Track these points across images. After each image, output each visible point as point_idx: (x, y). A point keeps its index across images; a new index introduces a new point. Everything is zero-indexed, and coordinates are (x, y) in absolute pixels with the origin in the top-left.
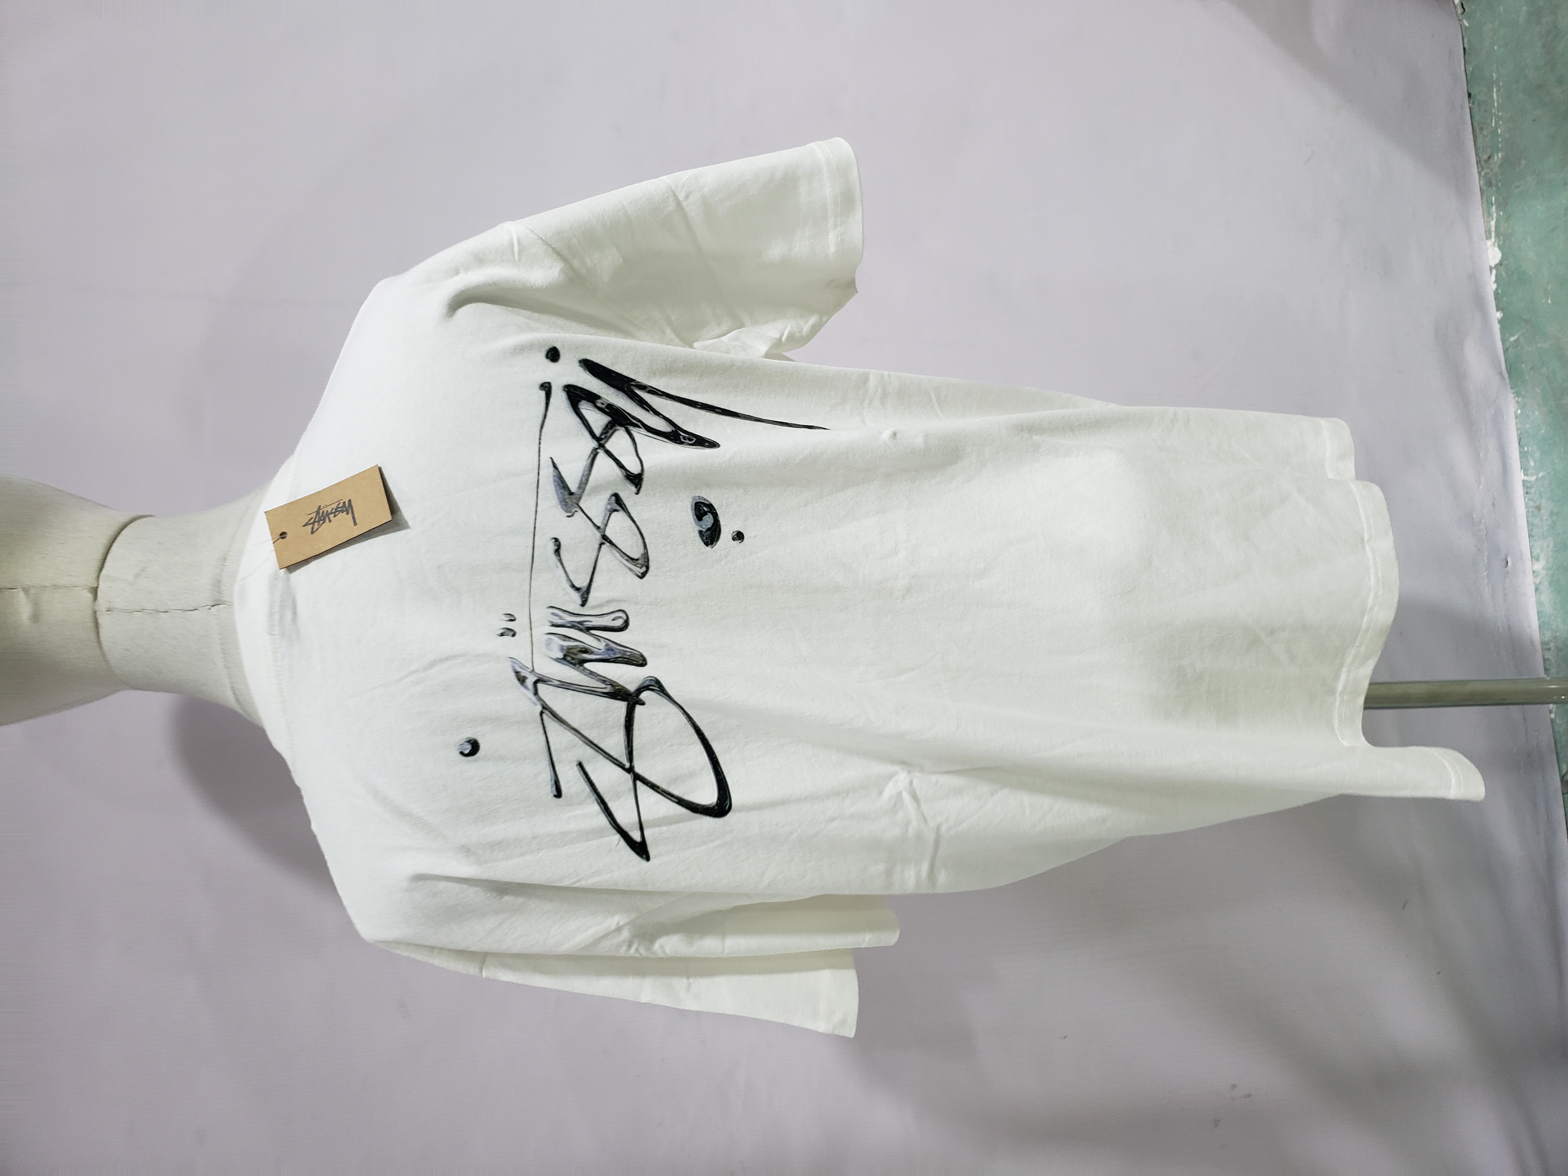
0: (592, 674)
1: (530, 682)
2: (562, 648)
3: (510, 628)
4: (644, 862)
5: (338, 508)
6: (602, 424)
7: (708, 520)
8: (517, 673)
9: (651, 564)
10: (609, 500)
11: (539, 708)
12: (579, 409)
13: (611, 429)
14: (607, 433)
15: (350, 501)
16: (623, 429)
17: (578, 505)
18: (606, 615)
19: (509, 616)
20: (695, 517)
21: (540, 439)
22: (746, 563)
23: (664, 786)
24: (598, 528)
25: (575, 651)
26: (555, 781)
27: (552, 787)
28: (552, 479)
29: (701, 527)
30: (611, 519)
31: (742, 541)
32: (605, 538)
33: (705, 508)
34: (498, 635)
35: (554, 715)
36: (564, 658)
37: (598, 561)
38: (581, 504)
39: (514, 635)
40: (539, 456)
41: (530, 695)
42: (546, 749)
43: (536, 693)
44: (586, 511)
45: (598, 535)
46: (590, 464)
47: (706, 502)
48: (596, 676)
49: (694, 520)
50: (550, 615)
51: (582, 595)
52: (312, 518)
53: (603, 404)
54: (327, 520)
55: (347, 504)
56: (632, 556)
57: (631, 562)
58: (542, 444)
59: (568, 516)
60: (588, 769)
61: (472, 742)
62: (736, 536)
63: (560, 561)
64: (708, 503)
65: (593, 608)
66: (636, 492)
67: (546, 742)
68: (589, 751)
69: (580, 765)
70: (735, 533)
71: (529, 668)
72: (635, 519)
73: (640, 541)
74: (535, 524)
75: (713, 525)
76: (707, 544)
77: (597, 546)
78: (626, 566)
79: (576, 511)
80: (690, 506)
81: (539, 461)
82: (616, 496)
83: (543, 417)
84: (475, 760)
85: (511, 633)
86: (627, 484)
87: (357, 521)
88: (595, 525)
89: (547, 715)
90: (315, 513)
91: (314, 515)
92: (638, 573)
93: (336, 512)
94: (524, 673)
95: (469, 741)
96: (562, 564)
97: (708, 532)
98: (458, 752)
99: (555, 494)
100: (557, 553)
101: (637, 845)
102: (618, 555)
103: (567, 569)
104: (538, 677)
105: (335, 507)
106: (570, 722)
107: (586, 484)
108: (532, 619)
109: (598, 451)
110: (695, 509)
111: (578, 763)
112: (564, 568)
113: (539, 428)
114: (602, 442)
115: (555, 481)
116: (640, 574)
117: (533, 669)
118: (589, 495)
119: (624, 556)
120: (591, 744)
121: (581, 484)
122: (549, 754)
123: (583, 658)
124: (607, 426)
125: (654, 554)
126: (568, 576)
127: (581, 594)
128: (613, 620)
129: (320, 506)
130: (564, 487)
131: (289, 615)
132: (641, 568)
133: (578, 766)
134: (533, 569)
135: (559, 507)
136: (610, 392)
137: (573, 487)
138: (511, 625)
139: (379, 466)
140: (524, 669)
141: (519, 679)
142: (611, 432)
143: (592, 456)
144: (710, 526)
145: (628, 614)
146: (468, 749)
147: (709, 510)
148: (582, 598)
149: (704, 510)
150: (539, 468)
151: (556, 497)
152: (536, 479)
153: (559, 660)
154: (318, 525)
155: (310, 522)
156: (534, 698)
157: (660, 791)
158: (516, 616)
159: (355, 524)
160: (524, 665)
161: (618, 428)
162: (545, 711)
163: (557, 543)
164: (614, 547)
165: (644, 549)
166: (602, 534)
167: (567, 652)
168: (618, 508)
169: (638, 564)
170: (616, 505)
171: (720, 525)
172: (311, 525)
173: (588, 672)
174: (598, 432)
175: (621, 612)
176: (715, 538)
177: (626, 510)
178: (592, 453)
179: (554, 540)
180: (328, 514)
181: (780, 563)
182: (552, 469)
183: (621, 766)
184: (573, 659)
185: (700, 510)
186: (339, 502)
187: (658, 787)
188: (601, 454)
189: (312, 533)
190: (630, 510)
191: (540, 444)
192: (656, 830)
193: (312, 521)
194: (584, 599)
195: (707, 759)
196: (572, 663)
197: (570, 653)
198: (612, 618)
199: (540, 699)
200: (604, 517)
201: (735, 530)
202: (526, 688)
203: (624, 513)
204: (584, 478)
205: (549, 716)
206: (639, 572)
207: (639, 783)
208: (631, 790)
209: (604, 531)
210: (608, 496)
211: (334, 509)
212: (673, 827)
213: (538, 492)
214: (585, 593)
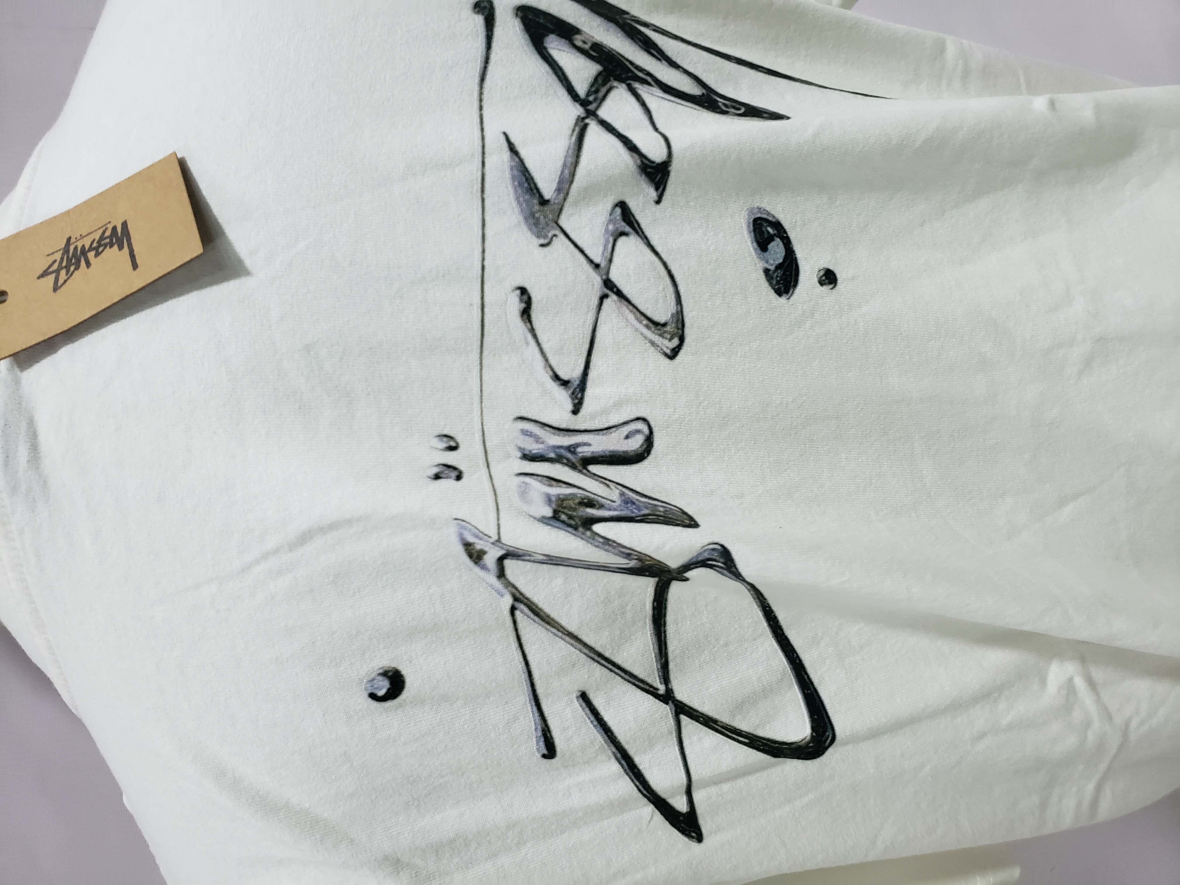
0: (607, 542)
1: (491, 559)
2: (549, 499)
3: (450, 463)
4: (694, 845)
5: (102, 238)
6: (586, 75)
7: (777, 248)
8: (468, 546)
9: (687, 331)
10: (611, 215)
11: (508, 601)
12: (545, 48)
13: (604, 85)
14: (597, 91)
15: (125, 225)
16: (624, 85)
17: (557, 223)
18: (614, 429)
19: (445, 439)
20: (755, 244)
21: (481, 100)
22: (843, 325)
23: (724, 718)
24: (597, 266)
25: (571, 503)
26: (543, 731)
27: (538, 742)
28: (508, 174)
29: (767, 262)
30: (617, 248)
31: (834, 287)
32: (608, 284)
33: (769, 229)
34: (429, 477)
35: (536, 611)
36: (556, 516)
37: (597, 329)
38: (564, 222)
39: (459, 478)
40: (482, 130)
41: (492, 579)
42: (524, 676)
43: (501, 574)
44: (572, 236)
45: (597, 280)
46: (575, 144)
47: (771, 219)
48: (614, 547)
49: (755, 250)
50: (518, 434)
51: (573, 393)
52: (55, 261)
53: (584, 42)
54: (83, 263)
55: (119, 230)
56: (656, 318)
57: (653, 329)
58: (485, 108)
59: (542, 245)
60: (598, 702)
61: (390, 674)
62: (824, 278)
63: (532, 330)
64: (774, 220)
65: (593, 416)
66: (656, 198)
67: (523, 663)
68: (599, 671)
69: (584, 697)
70: (822, 273)
71: (490, 537)
72: (659, 249)
73: (671, 289)
74: (483, 259)
75: (786, 258)
76: (779, 293)
77: (595, 301)
78: (646, 338)
79: (555, 235)
80: (745, 226)
81: (483, 138)
82: (622, 205)
83: (483, 60)
84: (400, 706)
85: (454, 474)
86: (642, 182)
87: (138, 261)
88: (591, 261)
89: (522, 612)
90: (61, 252)
91: (58, 256)
92: (665, 349)
93: (99, 247)
94: (480, 545)
95: (385, 674)
96: (535, 336)
97: (779, 271)
98: (366, 695)
99: (514, 204)
100: (525, 317)
101: (681, 818)
102: (631, 317)
103: (545, 347)
104: (507, 550)
105: (97, 238)
106: (564, 622)
107: (572, 182)
108: (488, 444)
109: (587, 121)
110: (754, 230)
111: (579, 694)
112: (539, 344)
113: (477, 80)
114: (591, 107)
115: (513, 178)
116: (668, 352)
117: (499, 538)
118: (576, 203)
119: (643, 318)
120: (599, 659)
121: (561, 182)
122: (529, 685)
123: (590, 516)
124: (596, 79)
125: (694, 313)
126: (547, 360)
127: (570, 392)
128: (627, 437)
129: (70, 238)
130: (531, 189)
131: (23, 453)
132: (670, 340)
133: (581, 699)
134: (484, 348)
135: (524, 228)
136: (595, 24)
137: (548, 190)
138: (451, 458)
139: (179, 156)
140: (481, 539)
141: (470, 556)
142: (603, 90)
143: (577, 129)
144: (781, 261)
145: (652, 424)
146: (383, 687)
147: (775, 232)
148: (573, 399)
149: (768, 232)
150: (483, 153)
151: (517, 210)
152: (479, 174)
153: (545, 521)
154: (67, 274)
155: (51, 269)
156: (498, 584)
157: (719, 728)
158: (459, 439)
159: (135, 266)
160: (482, 533)
161: (615, 84)
162: (517, 605)
163: (525, 297)
164: (626, 303)
165: (677, 304)
166: (604, 277)
167: (558, 506)
168: (628, 229)
169: (665, 332)
170: (623, 224)
171: (796, 258)
172: (53, 276)
173: (601, 540)
174: (582, 88)
175: (640, 422)
176: (790, 282)
177: (640, 233)
178: (576, 124)
179: (518, 292)
180: (84, 252)
181: (897, 323)
182: (506, 154)
183: (651, 691)
184: (570, 517)
185: (763, 232)
186: (104, 228)
187: (715, 721)
188: (594, 129)
189: (56, 289)
190: (648, 233)
191: (481, 108)
192: (713, 790)
193: (55, 267)
194: (576, 401)
195: (786, 663)
196: (570, 526)
197: (565, 508)
198: (625, 433)
199: (509, 585)
200: (605, 246)
201: (821, 268)
202: (484, 568)
203: (639, 239)
204: (566, 171)
205: (526, 615)
206: (667, 348)
207: (683, 718)
208: (671, 733)
209: (608, 273)
210: (609, 206)
211: (96, 242)
212: (740, 783)
213: (483, 200)
214: (578, 390)
